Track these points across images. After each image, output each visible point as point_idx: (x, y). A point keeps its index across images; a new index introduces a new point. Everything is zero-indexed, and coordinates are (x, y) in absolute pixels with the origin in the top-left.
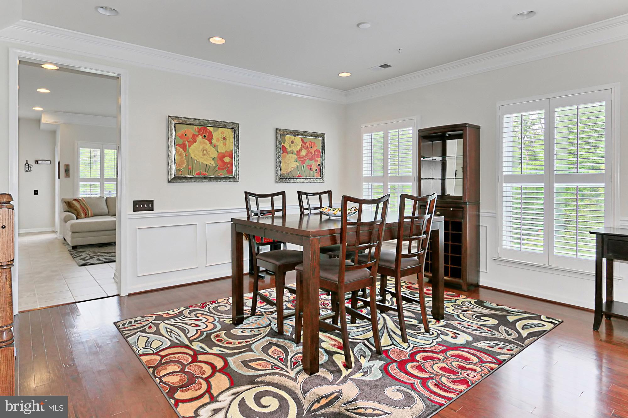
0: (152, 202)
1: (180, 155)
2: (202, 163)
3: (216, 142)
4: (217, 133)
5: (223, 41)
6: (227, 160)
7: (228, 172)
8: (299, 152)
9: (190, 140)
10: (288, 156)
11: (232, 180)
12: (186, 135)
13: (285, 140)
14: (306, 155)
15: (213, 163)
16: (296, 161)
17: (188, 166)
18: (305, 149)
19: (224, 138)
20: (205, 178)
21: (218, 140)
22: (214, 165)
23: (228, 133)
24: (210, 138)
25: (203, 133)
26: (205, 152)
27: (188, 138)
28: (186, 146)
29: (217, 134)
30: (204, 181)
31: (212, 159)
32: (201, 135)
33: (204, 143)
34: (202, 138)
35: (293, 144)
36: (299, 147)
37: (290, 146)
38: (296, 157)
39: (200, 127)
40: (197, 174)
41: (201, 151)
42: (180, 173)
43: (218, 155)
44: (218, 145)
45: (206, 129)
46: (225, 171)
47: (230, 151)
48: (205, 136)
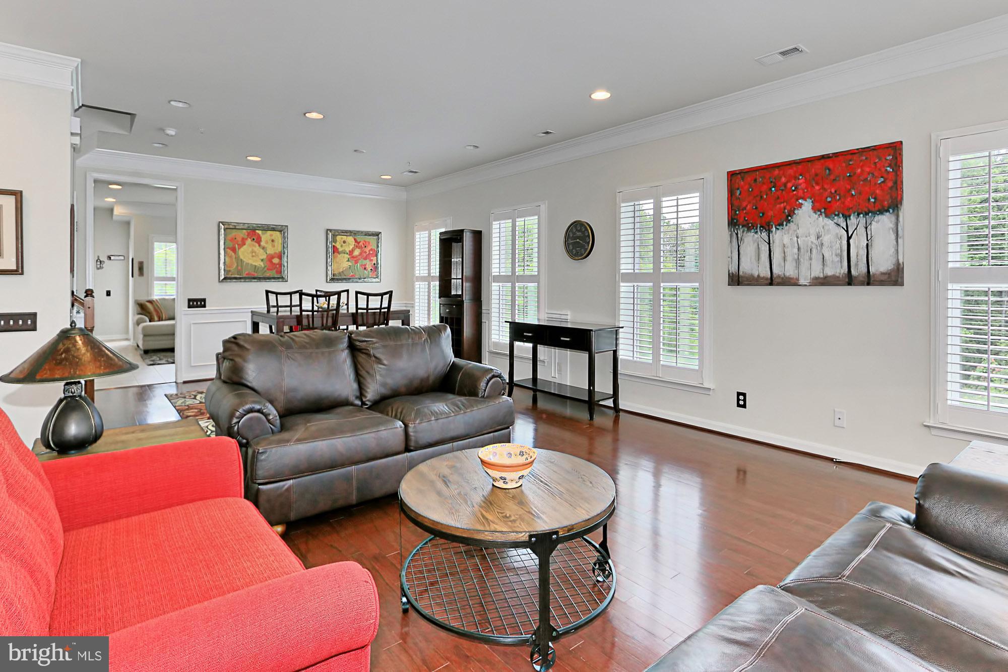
0: (204, 300)
1: (231, 257)
2: (251, 264)
3: (265, 244)
4: (266, 235)
6: (276, 261)
7: (277, 272)
8: (351, 252)
9: (240, 243)
10: (339, 256)
11: (280, 280)
12: (235, 239)
13: (336, 240)
14: (361, 254)
15: (262, 264)
16: (348, 261)
17: (238, 267)
18: (358, 248)
19: (273, 241)
20: (254, 278)
21: (267, 242)
22: (263, 266)
23: (277, 235)
24: (258, 240)
25: (252, 236)
26: (254, 254)
27: (237, 241)
28: (236, 249)
29: (266, 237)
30: (253, 280)
31: (260, 260)
32: (250, 238)
33: (253, 245)
34: (251, 241)
35: (345, 244)
36: (351, 247)
37: (342, 246)
38: (349, 257)
39: (249, 231)
40: (247, 274)
41: (251, 252)
42: (230, 274)
43: (267, 256)
44: (266, 247)
45: (255, 232)
46: (274, 271)
47: (279, 252)
48: (254, 239)
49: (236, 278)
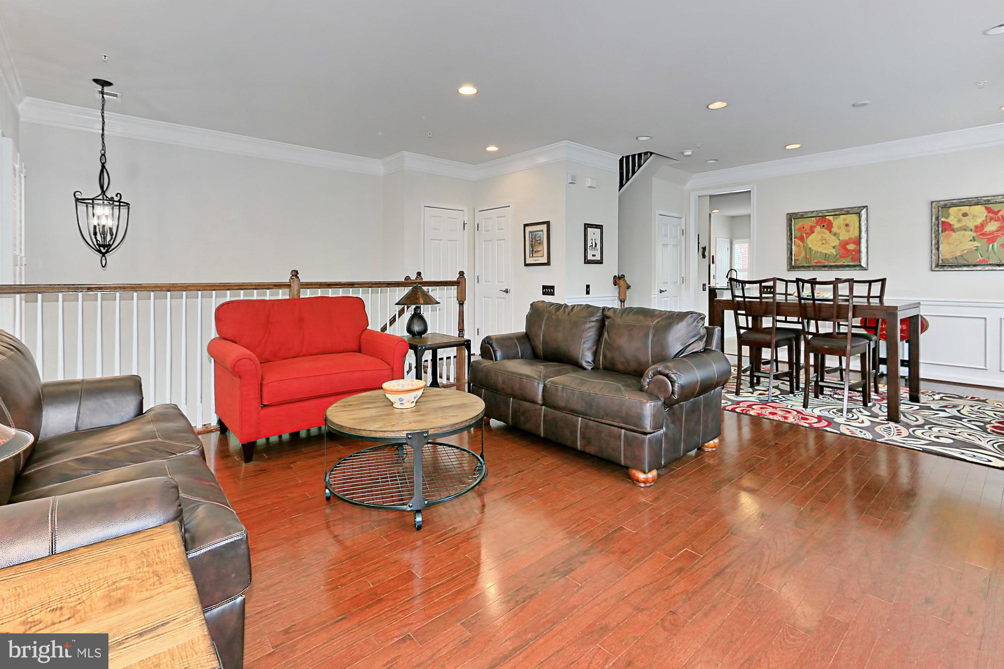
1: (799, 246)
2: (821, 252)
3: (837, 230)
4: (838, 220)
6: (851, 247)
7: (853, 260)
8: (980, 227)
9: (808, 231)
10: (954, 235)
11: (858, 268)
12: (803, 228)
13: (949, 214)
14: (1001, 228)
15: (834, 251)
16: (973, 240)
17: (806, 256)
18: (996, 221)
19: (846, 225)
20: (825, 267)
21: (839, 228)
22: (835, 253)
23: (852, 219)
24: (829, 227)
25: (822, 223)
26: (824, 242)
27: (805, 230)
28: (804, 238)
29: (837, 222)
30: (824, 269)
31: (832, 248)
32: (820, 225)
33: (823, 233)
34: (821, 228)
35: (966, 218)
36: (979, 221)
37: (959, 221)
38: (974, 234)
39: (818, 218)
40: (816, 263)
41: (820, 240)
42: (798, 262)
43: (840, 243)
44: (839, 233)
45: (825, 218)
46: (849, 259)
47: (856, 237)
48: (823, 226)
49: (803, 267)
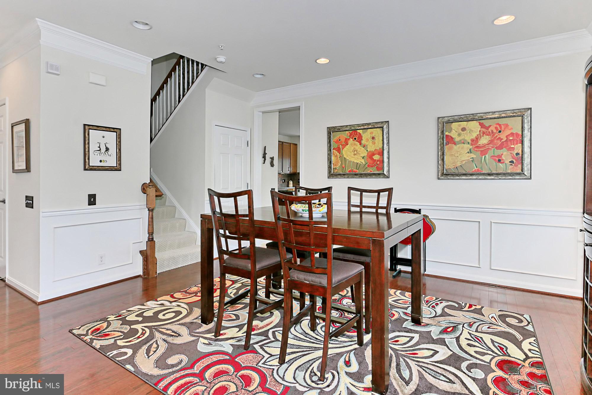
1: (336, 156)
2: (353, 162)
3: (366, 143)
4: (366, 133)
5: (328, 61)
6: (376, 157)
7: (378, 169)
8: (474, 141)
10: (455, 147)
11: (381, 176)
12: (340, 140)
13: (452, 129)
14: (491, 142)
15: (363, 161)
16: (470, 152)
17: (342, 166)
18: (487, 135)
19: (373, 138)
20: (356, 175)
21: (367, 140)
22: (364, 163)
23: (377, 132)
24: (360, 139)
25: (354, 136)
26: (355, 152)
27: (342, 142)
28: (340, 149)
29: (366, 135)
30: (356, 177)
31: (362, 158)
32: (352, 138)
33: (355, 144)
34: (352, 140)
35: (464, 132)
36: (474, 135)
37: (459, 135)
38: (471, 147)
39: (351, 132)
40: (349, 171)
41: (353, 151)
42: (336, 171)
43: (368, 154)
44: (367, 145)
45: (356, 132)
46: (375, 168)
47: (380, 149)
48: (355, 139)
49: (340, 175)
